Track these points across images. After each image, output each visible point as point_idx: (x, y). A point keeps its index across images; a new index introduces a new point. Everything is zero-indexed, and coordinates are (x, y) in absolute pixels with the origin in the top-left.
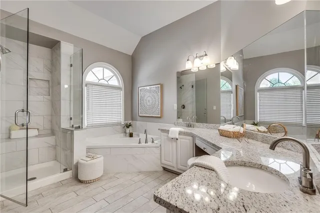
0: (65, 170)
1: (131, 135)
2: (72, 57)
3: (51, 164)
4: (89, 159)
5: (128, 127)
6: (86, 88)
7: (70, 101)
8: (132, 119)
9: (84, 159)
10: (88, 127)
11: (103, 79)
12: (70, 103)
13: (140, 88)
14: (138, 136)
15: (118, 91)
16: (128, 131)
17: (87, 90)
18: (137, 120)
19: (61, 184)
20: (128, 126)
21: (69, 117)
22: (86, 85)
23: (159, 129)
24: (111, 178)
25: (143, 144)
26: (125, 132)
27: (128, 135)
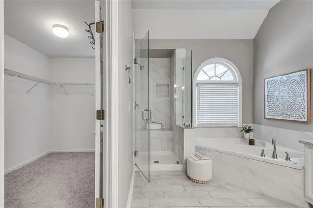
0: (178, 163)
1: (252, 142)
2: (184, 61)
3: (170, 154)
4: (196, 159)
5: (247, 132)
6: (196, 88)
7: (183, 101)
8: (254, 122)
9: (192, 157)
10: (198, 127)
11: (215, 76)
12: (183, 103)
13: (266, 81)
14: (264, 145)
15: (234, 88)
16: (247, 136)
17: (198, 89)
18: (261, 124)
19: (174, 174)
20: (248, 130)
21: (182, 116)
22: (197, 85)
23: (300, 142)
24: (219, 187)
25: (269, 158)
26: (243, 138)
27: (247, 141)
